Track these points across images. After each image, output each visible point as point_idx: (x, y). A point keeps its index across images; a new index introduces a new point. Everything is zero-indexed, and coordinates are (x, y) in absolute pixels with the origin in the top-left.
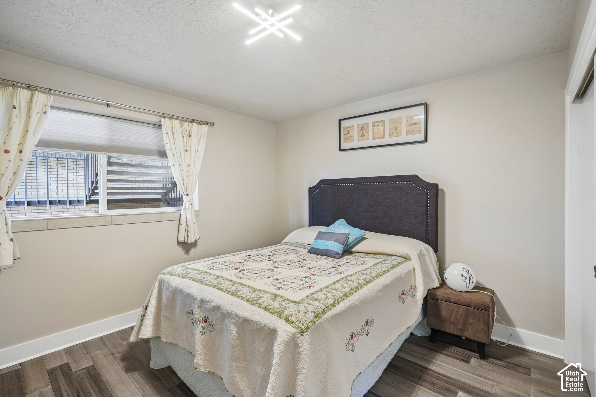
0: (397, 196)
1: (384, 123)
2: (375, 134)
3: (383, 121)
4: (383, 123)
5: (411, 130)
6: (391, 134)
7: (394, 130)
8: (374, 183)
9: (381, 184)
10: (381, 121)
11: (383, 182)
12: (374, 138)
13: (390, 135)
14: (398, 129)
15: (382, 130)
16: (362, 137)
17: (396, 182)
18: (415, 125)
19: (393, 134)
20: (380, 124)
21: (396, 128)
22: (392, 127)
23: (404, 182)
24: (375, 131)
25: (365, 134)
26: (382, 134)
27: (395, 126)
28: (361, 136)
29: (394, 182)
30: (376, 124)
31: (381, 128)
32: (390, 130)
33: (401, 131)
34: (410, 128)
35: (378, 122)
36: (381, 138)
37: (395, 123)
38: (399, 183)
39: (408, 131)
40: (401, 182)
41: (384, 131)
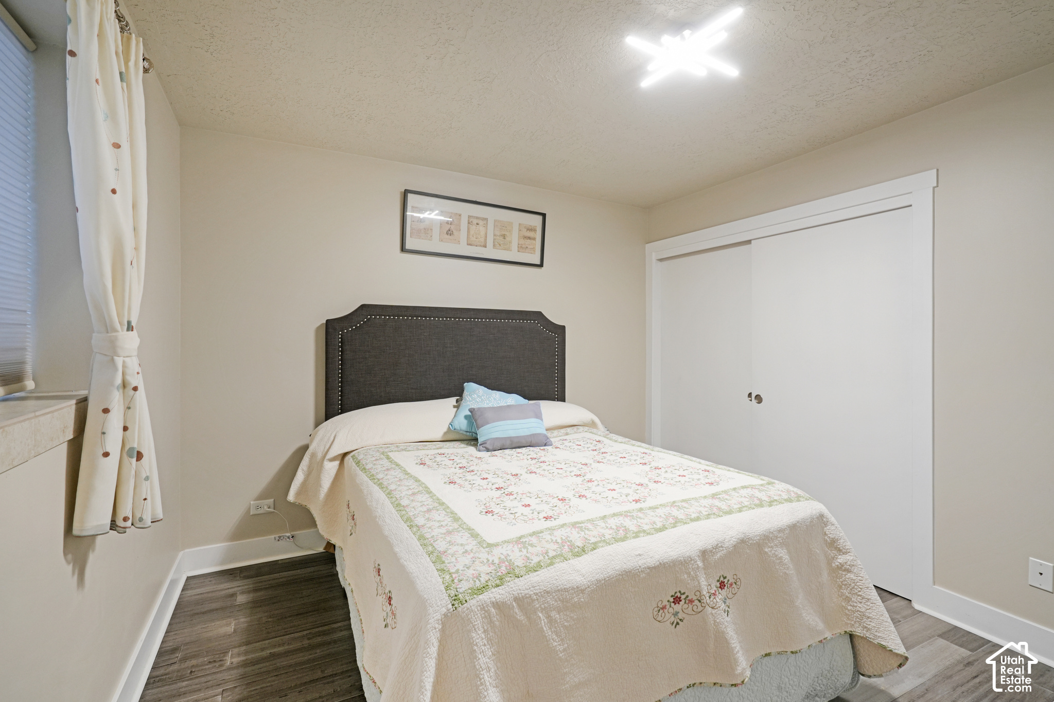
0: (519, 341)
1: (487, 224)
2: (471, 236)
3: (485, 219)
4: (485, 222)
5: (524, 246)
6: (496, 243)
7: (501, 238)
8: (482, 319)
9: (493, 321)
10: (483, 218)
11: (497, 319)
12: (469, 243)
13: (494, 246)
14: (508, 239)
15: (483, 233)
16: (449, 236)
17: (516, 320)
18: (529, 240)
19: (500, 245)
20: (481, 223)
21: (504, 236)
22: (498, 233)
23: (527, 321)
24: (472, 232)
25: (454, 231)
26: (482, 240)
27: (503, 233)
28: (447, 234)
29: (512, 320)
30: (475, 221)
31: (482, 229)
32: (495, 237)
33: (510, 242)
34: (522, 242)
35: (477, 218)
36: (481, 246)
37: (503, 228)
38: (520, 322)
39: (520, 246)
40: (523, 320)
41: (486, 237)
